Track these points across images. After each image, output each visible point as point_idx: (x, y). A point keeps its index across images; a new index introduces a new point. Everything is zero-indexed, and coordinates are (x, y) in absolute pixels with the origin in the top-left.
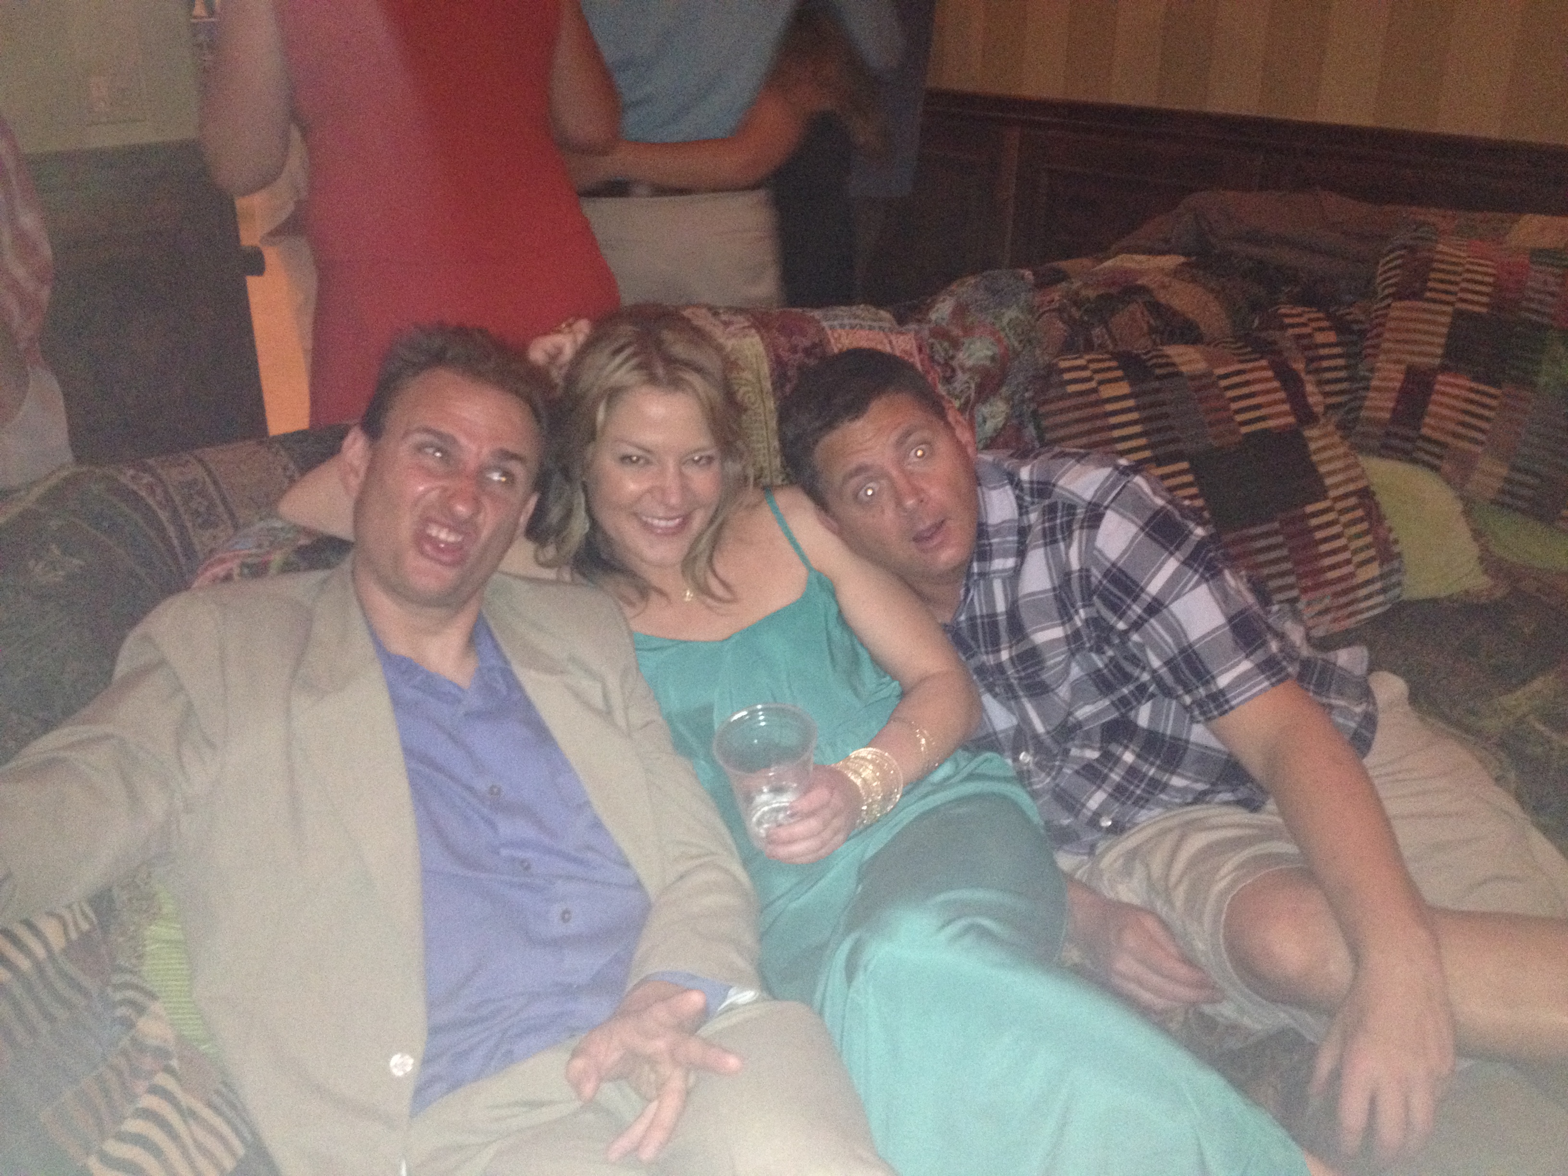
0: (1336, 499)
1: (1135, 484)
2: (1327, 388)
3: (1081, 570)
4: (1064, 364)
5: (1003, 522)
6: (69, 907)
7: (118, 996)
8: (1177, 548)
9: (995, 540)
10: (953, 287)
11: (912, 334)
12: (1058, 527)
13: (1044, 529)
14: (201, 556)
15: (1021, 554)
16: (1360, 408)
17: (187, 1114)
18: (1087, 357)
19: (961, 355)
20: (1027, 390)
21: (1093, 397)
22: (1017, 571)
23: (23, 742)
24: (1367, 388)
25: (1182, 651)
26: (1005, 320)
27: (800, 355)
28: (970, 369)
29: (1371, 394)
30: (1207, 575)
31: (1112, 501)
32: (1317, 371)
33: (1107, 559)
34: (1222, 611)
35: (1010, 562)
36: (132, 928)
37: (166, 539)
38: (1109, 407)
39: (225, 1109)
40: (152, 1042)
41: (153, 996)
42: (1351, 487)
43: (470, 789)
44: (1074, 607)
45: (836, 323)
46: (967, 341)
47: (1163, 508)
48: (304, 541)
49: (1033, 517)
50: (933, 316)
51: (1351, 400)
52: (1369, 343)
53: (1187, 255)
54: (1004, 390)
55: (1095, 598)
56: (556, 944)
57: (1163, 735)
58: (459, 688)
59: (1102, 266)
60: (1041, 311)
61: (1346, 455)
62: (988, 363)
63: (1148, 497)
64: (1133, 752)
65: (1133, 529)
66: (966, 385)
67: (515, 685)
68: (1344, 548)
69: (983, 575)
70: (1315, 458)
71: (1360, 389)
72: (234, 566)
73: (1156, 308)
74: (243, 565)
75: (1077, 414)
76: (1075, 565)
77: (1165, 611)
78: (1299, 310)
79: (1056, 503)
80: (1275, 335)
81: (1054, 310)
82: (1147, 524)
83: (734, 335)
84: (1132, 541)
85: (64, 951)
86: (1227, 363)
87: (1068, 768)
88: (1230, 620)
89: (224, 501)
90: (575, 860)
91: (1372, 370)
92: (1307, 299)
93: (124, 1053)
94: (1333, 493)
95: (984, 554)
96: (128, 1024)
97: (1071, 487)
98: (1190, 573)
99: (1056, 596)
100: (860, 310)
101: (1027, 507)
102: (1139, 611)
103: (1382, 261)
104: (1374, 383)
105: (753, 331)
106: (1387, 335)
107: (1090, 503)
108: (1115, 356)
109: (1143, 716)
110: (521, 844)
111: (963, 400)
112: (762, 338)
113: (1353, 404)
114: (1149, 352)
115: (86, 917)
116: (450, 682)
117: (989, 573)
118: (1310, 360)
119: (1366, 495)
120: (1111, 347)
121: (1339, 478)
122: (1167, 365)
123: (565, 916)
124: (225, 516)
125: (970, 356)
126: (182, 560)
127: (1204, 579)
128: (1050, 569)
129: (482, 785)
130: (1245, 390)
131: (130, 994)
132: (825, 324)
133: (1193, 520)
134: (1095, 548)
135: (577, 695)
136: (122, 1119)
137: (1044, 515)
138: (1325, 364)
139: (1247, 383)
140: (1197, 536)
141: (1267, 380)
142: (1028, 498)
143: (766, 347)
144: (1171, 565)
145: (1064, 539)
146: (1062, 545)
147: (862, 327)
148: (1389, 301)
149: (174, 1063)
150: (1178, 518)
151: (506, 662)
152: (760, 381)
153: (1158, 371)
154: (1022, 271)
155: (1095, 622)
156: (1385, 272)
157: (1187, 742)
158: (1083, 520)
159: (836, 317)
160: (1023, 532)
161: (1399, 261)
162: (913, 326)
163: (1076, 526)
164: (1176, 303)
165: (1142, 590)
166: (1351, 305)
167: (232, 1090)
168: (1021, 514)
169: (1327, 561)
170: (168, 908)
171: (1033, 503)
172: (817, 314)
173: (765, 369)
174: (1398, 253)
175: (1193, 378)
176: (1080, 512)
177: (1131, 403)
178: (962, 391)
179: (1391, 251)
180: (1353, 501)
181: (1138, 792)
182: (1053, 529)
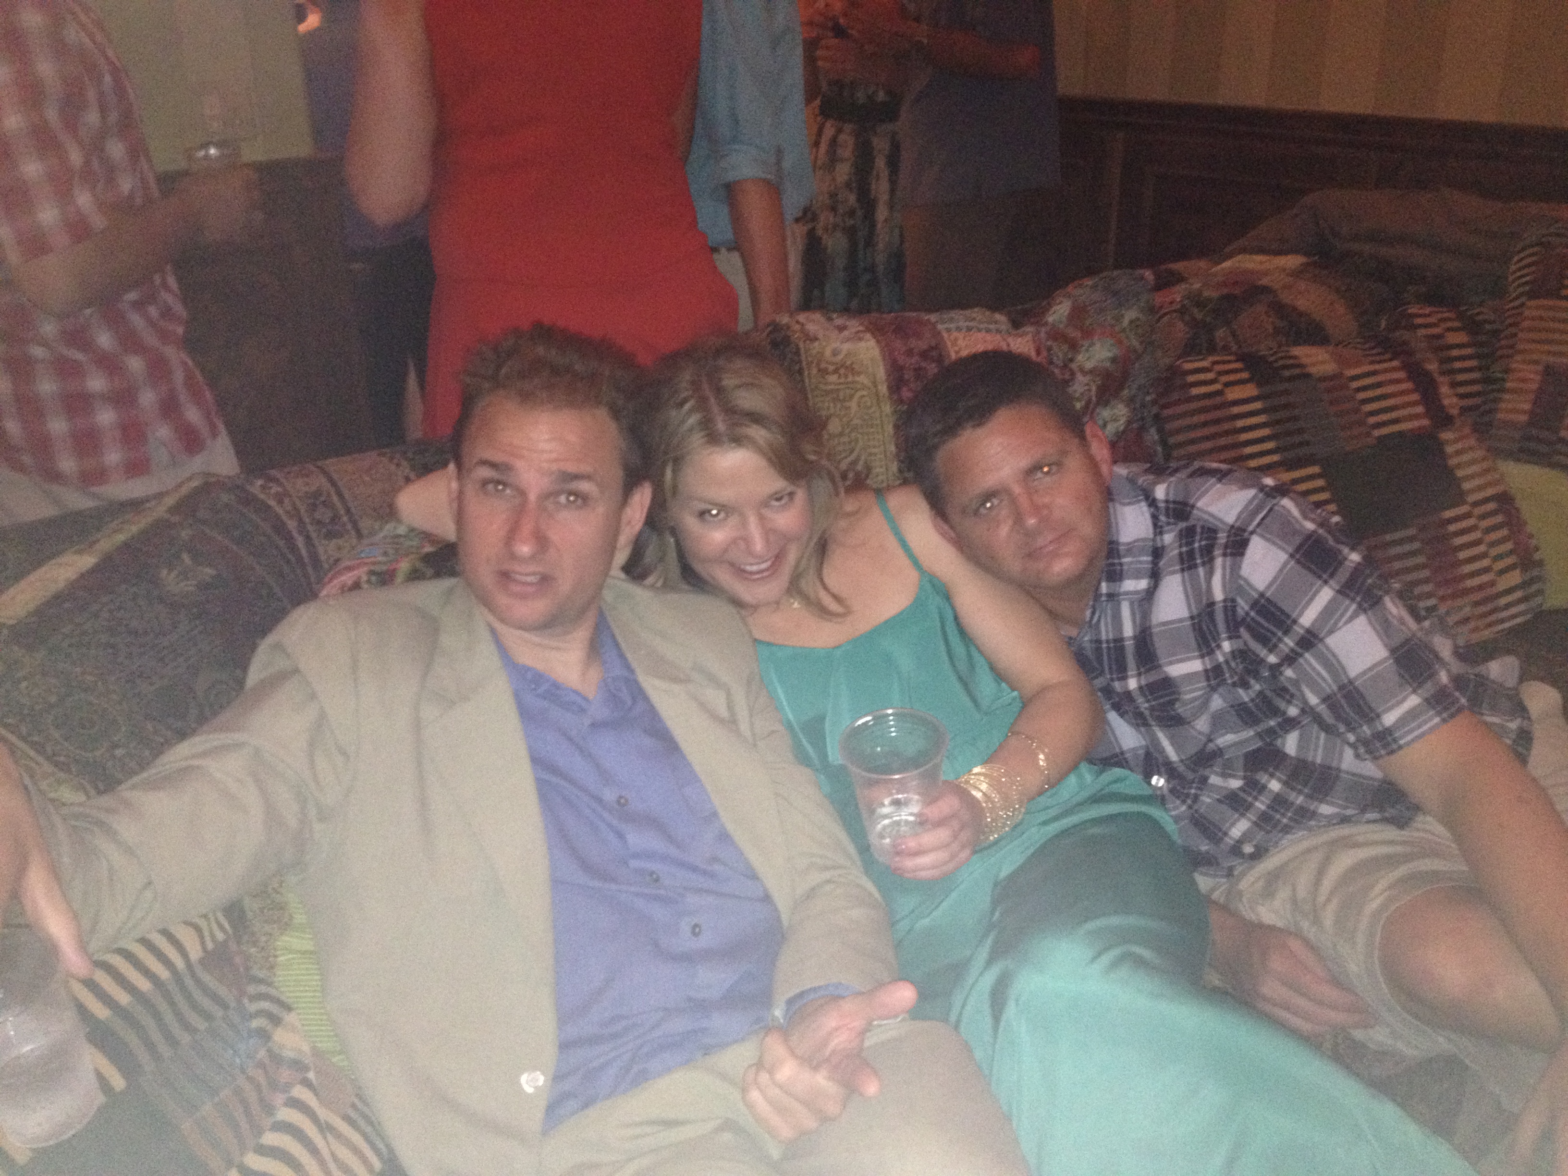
0: (1476, 504)
1: (1283, 507)
2: (1461, 390)
3: (1225, 601)
4: (1188, 366)
5: (1135, 541)
6: (205, 916)
7: (253, 1007)
8: (1332, 575)
9: (1126, 560)
10: (1070, 288)
11: (1029, 337)
12: (1197, 551)
13: (1181, 554)
14: (326, 566)
15: (1155, 576)
16: (1496, 410)
17: (325, 1128)
18: (1211, 359)
19: (1080, 357)
20: (1148, 393)
21: (1218, 400)
22: (1150, 594)
23: (158, 751)
24: (1502, 390)
25: (1341, 688)
26: (1126, 322)
27: (915, 359)
28: (1091, 372)
29: (1507, 396)
30: (1366, 605)
31: (1259, 525)
32: (1452, 372)
33: (1256, 590)
34: (1386, 646)
35: (1143, 584)
36: (264, 939)
37: (294, 549)
38: (1236, 410)
39: (362, 1123)
40: (289, 1054)
41: (289, 1009)
42: (1490, 492)
43: (599, 800)
44: (1215, 640)
45: (952, 326)
46: (1086, 343)
47: (1314, 532)
48: (428, 549)
49: (1168, 538)
50: (1050, 318)
51: (1485, 403)
52: (1503, 342)
53: (1306, 254)
54: (1126, 392)
55: (1242, 630)
56: (688, 958)
57: (1313, 763)
58: (585, 699)
59: (1219, 267)
60: (1162, 312)
61: (1484, 459)
62: (1108, 364)
63: (1297, 521)
64: (1279, 780)
65: (1283, 557)
66: (1086, 388)
67: (639, 694)
68: (1484, 555)
69: (1111, 596)
70: (1452, 462)
71: (1493, 391)
72: (361, 573)
73: (1279, 309)
74: (372, 573)
75: (1202, 418)
76: (1219, 595)
77: (1320, 646)
78: (1427, 311)
79: (1194, 526)
80: (1406, 335)
81: (1175, 311)
82: (1297, 550)
83: (848, 340)
84: (1281, 570)
85: (201, 961)
86: (1358, 364)
87: (1209, 796)
88: (1393, 651)
89: (348, 511)
90: (705, 873)
91: (1507, 371)
92: (1434, 298)
93: (261, 1065)
94: (1471, 498)
95: (1115, 575)
96: (264, 1035)
97: (1213, 509)
98: (1347, 602)
99: (1193, 625)
100: (977, 313)
101: (1161, 527)
102: (1291, 644)
103: (1516, 259)
104: (1509, 385)
105: (868, 336)
106: (1520, 335)
107: (1232, 527)
108: (1241, 358)
109: (1291, 744)
110: (650, 855)
111: (1083, 403)
112: (878, 342)
113: (1487, 407)
114: (1276, 353)
115: (221, 927)
116: (576, 692)
117: (1119, 595)
118: (1442, 361)
119: (1505, 500)
120: (1234, 348)
121: (1477, 482)
122: (1293, 366)
123: (696, 931)
124: (349, 526)
125: (1088, 358)
126: (310, 570)
127: (1362, 609)
128: (1187, 596)
129: (609, 795)
130: (1378, 392)
131: (265, 1005)
132: (940, 327)
133: (1347, 544)
134: (1240, 577)
135: (703, 706)
136: (260, 1132)
137: (1181, 539)
138: (1458, 365)
139: (1379, 385)
140: (1352, 561)
141: (1398, 381)
142: (1163, 518)
143: (882, 351)
144: (1326, 595)
145: (1204, 564)
146: (1201, 571)
147: (979, 330)
148: (1523, 299)
149: (311, 1075)
150: (1331, 542)
151: (632, 671)
152: (876, 386)
153: (1287, 373)
154: (1141, 271)
155: (1241, 654)
156: (1519, 269)
157: (1339, 770)
158: (1226, 546)
159: (951, 320)
160: (1157, 553)
161: (1534, 258)
162: (1029, 329)
163: (1217, 552)
164: (1302, 304)
165: (1295, 622)
166: (1481, 304)
167: (367, 1105)
168: (1155, 535)
169: (1467, 569)
170: (300, 918)
171: (1168, 524)
172: (933, 317)
173: (881, 373)
174: (1531, 251)
175: (1323, 379)
176: (1222, 538)
177: (1258, 405)
178: (1082, 394)
179: (1523, 249)
180: (1491, 506)
181: (1285, 821)
182: (1191, 554)
